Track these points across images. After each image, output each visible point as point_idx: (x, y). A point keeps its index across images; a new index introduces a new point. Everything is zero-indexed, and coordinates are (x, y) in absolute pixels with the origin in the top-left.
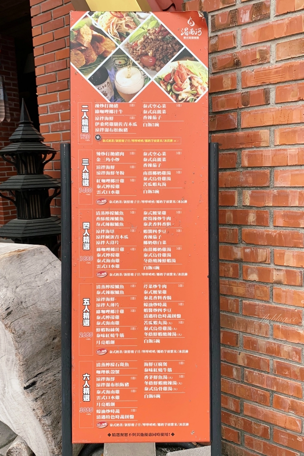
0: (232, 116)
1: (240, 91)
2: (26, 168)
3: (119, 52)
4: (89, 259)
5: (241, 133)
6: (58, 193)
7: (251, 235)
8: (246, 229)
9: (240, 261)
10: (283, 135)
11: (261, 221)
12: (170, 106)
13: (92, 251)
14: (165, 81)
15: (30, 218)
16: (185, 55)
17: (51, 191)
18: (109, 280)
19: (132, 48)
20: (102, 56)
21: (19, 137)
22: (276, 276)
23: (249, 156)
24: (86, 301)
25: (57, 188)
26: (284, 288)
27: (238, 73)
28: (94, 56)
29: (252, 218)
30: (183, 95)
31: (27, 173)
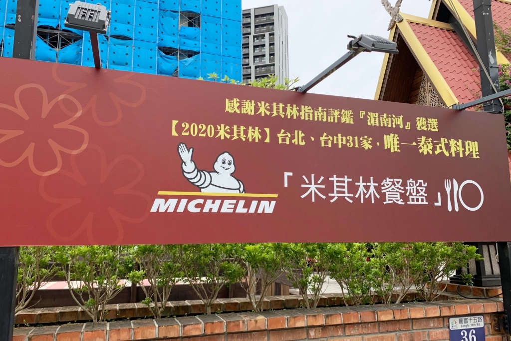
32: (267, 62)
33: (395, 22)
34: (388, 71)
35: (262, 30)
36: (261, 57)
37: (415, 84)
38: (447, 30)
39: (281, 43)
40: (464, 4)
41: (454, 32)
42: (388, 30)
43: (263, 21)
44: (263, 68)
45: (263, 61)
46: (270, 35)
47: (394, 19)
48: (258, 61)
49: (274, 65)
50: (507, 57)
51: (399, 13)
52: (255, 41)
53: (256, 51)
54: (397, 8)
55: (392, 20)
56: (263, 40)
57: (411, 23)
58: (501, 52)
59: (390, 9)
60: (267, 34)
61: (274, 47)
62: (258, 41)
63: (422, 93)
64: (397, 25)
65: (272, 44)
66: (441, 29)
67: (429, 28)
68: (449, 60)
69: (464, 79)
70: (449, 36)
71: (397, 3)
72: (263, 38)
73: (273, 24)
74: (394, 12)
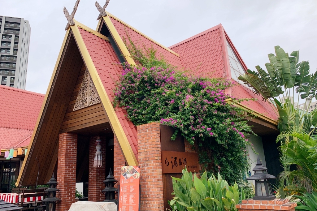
0: (145, 180)
1: (146, 176)
2: (110, 186)
3: (128, 172)
4: (121, 202)
5: (146, 182)
6: (117, 193)
7: (148, 199)
8: (147, 198)
9: (146, 204)
10: (151, 183)
11: (149, 197)
12: (134, 179)
13: (122, 201)
14: (134, 176)
15: (110, 199)
16: (137, 172)
17: (115, 192)
18: (124, 205)
19: (129, 171)
20: (125, 172)
21: (109, 178)
22: (151, 206)
23: (147, 186)
24: (121, 208)
25: (117, 191)
26: (152, 208)
27: (145, 173)
28: (124, 172)
29: (148, 196)
30: (136, 178)
31: (110, 187)
32: (11, 54)
33: (70, 25)
34: (63, 58)
35: (10, 32)
36: (6, 50)
37: (82, 71)
38: (106, 41)
39: (23, 44)
40: (119, 31)
41: (109, 43)
42: (65, 30)
43: (12, 27)
44: (7, 57)
45: (8, 52)
46: (16, 36)
47: (70, 23)
48: (4, 52)
49: (16, 57)
50: (136, 63)
51: (73, 20)
52: (3, 38)
53: (3, 45)
54: (72, 16)
55: (68, 24)
56: (9, 39)
57: (81, 28)
58: (133, 59)
59: (68, 16)
60: (13, 36)
61: (18, 45)
62: (6, 38)
63: (85, 77)
64: (71, 28)
65: (16, 43)
66: (101, 39)
67: (93, 35)
68: (102, 57)
69: (110, 71)
70: (106, 44)
71: (72, 13)
72: (10, 38)
73: (19, 30)
74: (70, 19)
